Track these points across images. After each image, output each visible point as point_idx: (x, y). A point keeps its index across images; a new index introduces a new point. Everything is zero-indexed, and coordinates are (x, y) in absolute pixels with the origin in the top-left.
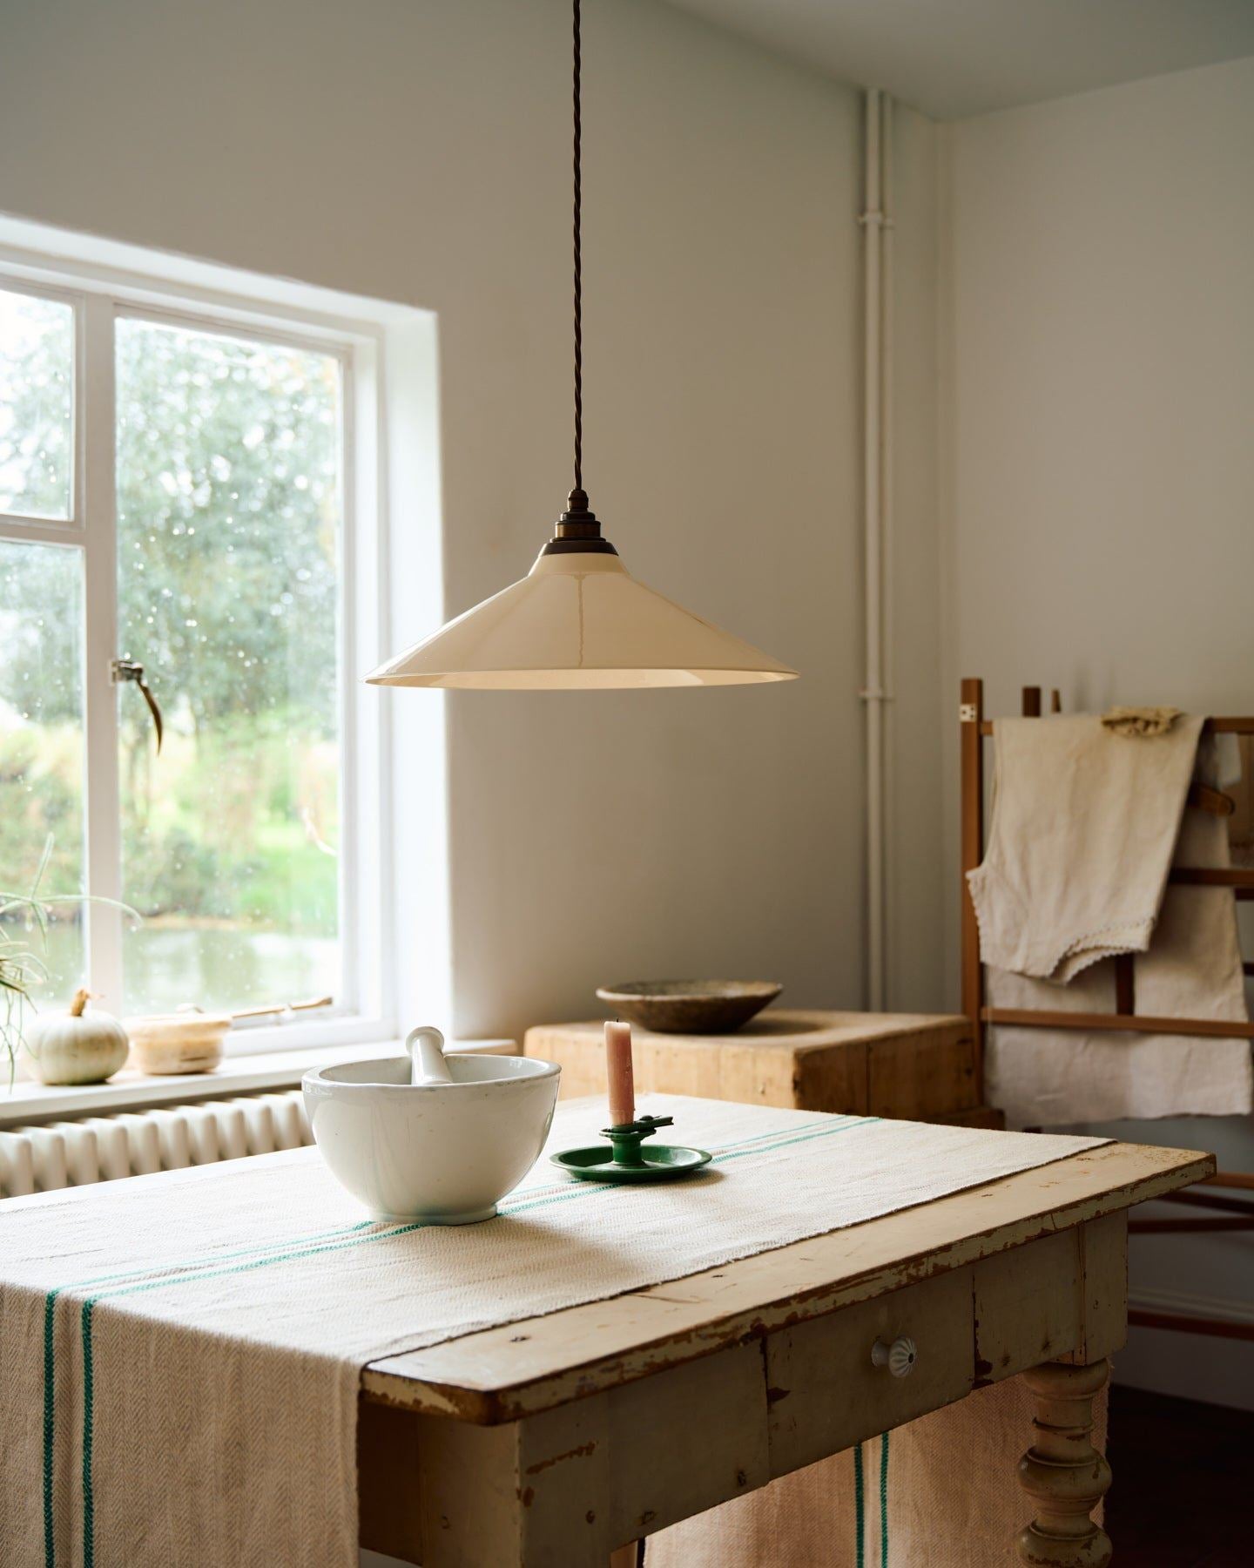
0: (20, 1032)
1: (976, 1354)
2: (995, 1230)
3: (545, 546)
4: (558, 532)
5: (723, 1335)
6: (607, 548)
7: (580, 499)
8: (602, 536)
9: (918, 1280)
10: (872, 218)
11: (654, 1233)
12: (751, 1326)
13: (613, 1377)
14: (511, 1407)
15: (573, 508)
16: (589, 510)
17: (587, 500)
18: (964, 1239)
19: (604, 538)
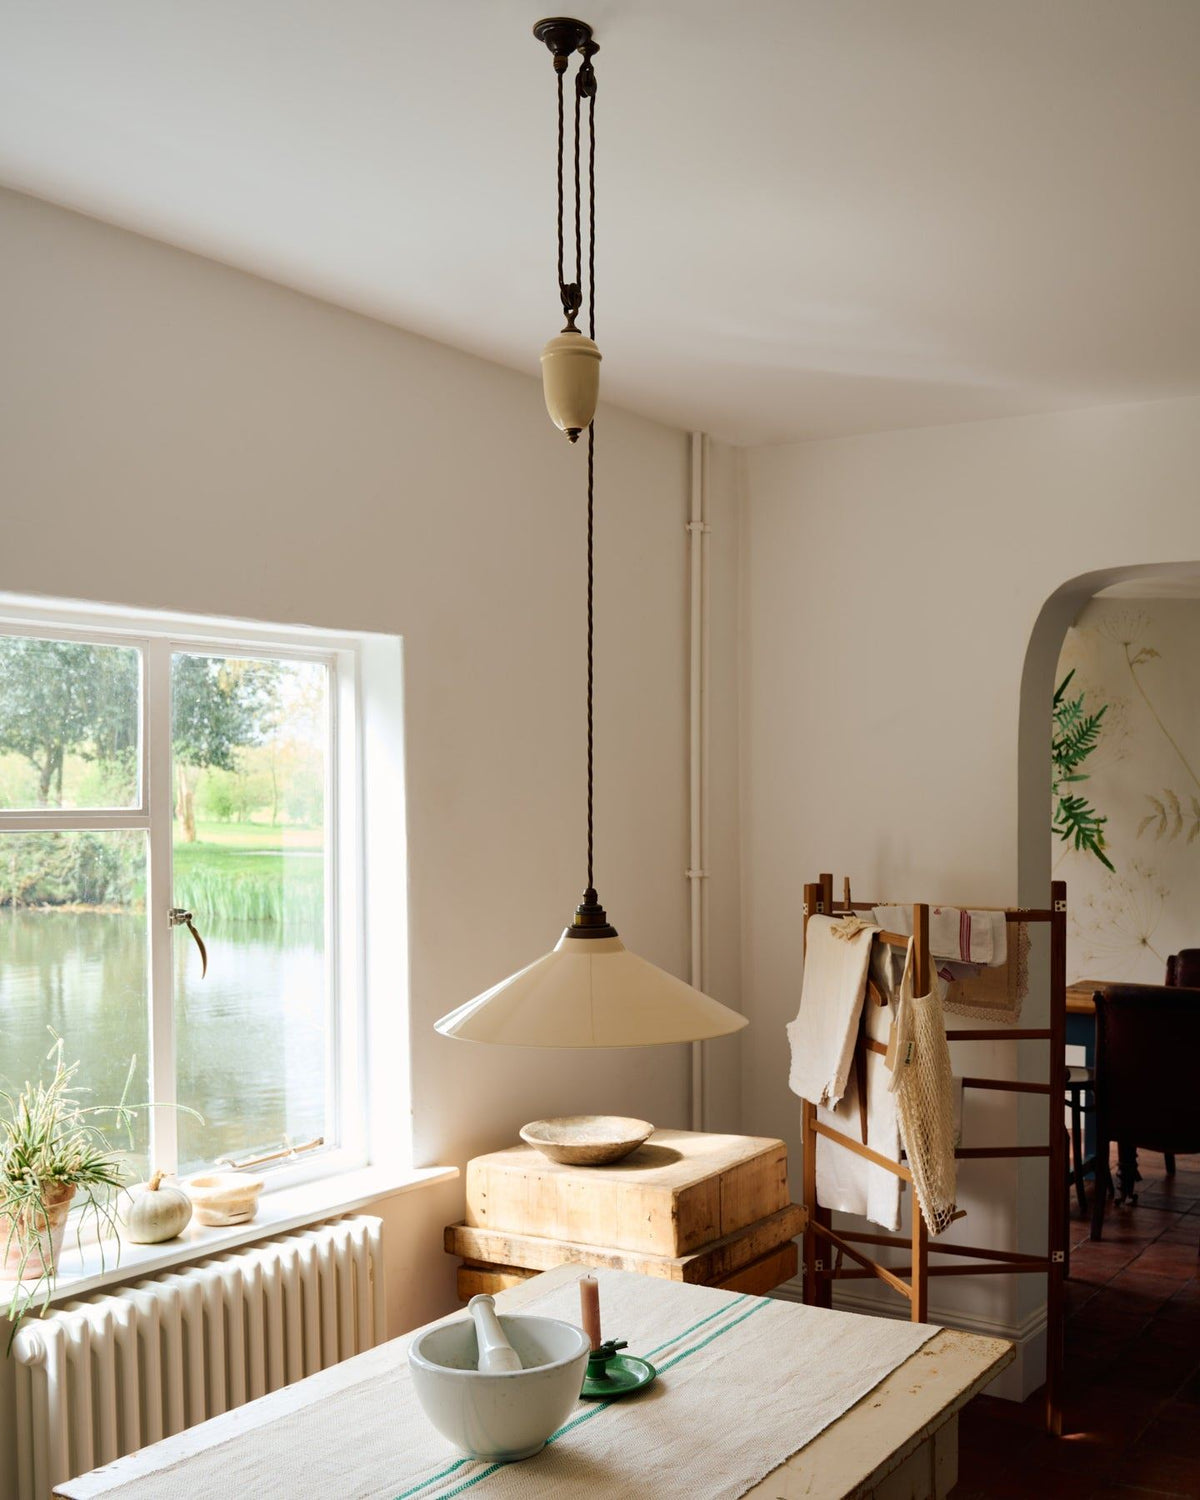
0: (116, 1210)
3: (566, 930)
4: (575, 919)
6: (612, 933)
7: (591, 895)
8: (607, 922)
10: (696, 527)
11: (665, 1467)
15: (587, 903)
16: (598, 903)
17: (596, 896)
19: (609, 925)
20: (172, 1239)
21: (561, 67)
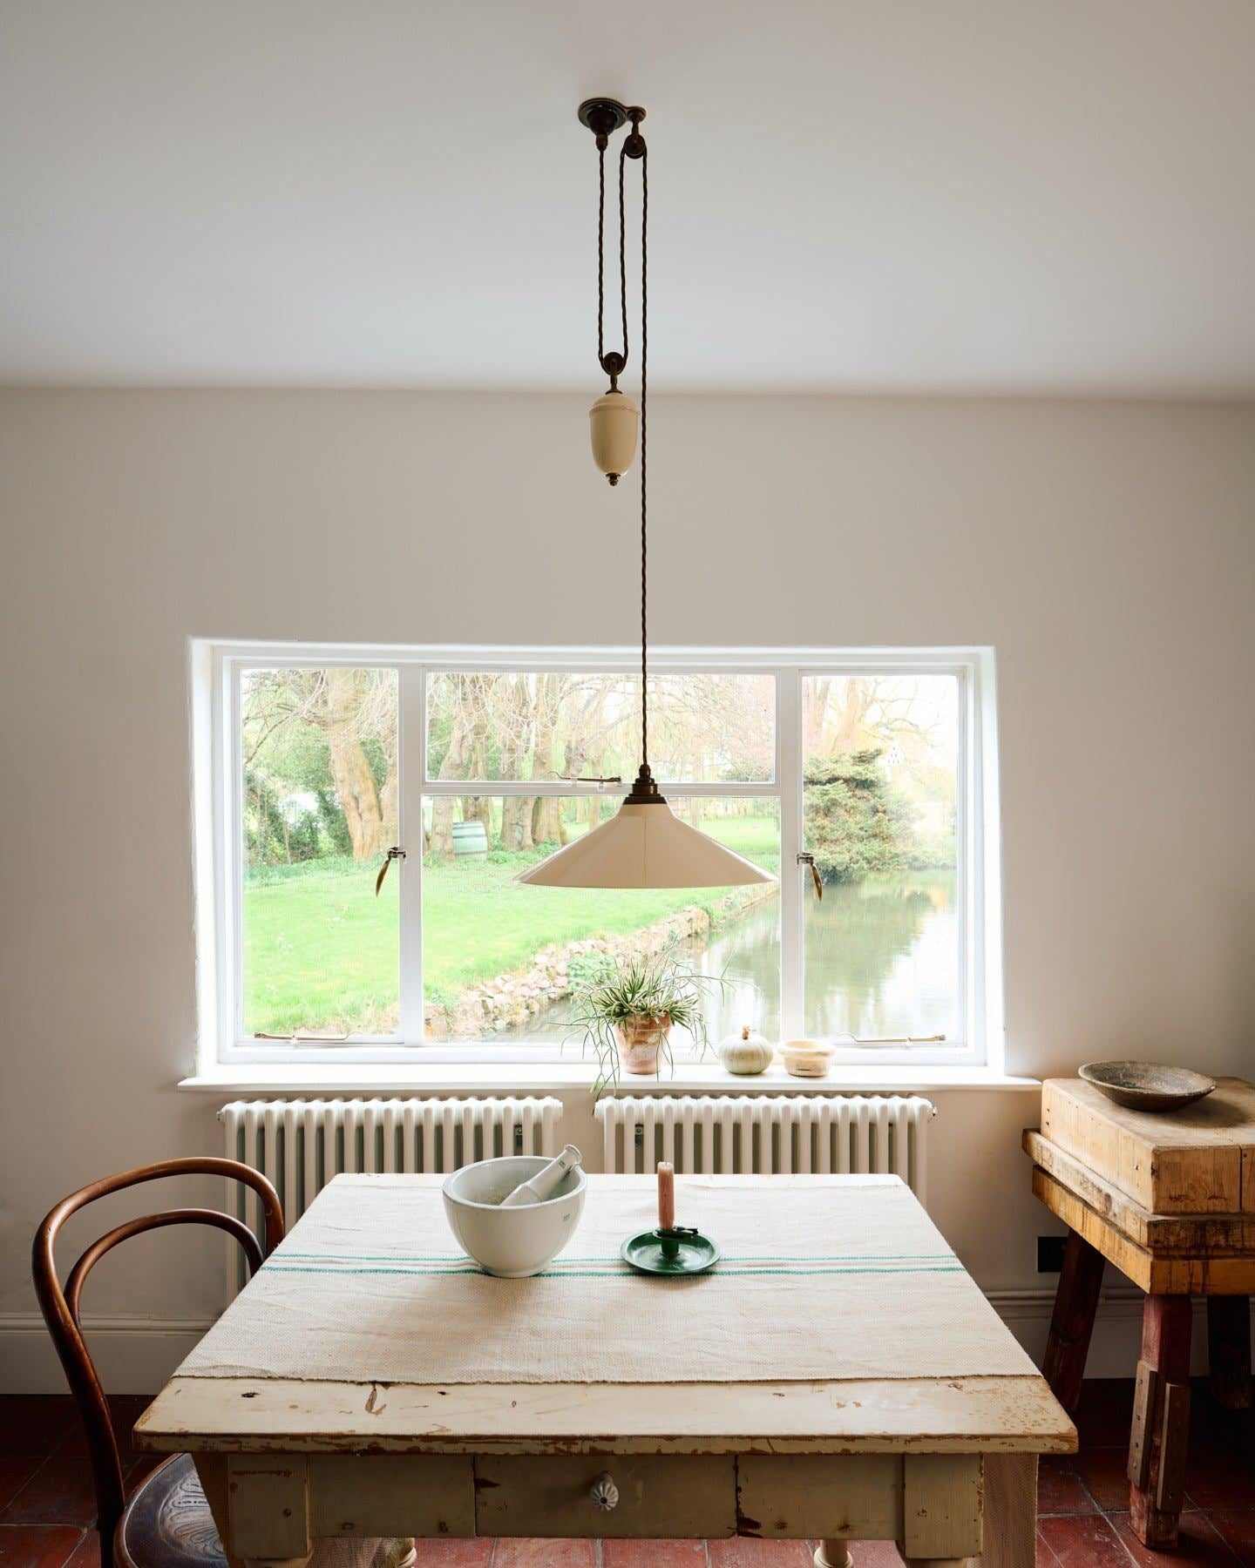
1: (738, 1511)
2: (680, 1437)
5: (338, 1445)
9: (569, 1454)
12: (369, 1446)
13: (234, 1447)
14: (145, 1445)
18: (635, 1436)
19: (659, 795)
20: (758, 1074)
21: (602, 145)
